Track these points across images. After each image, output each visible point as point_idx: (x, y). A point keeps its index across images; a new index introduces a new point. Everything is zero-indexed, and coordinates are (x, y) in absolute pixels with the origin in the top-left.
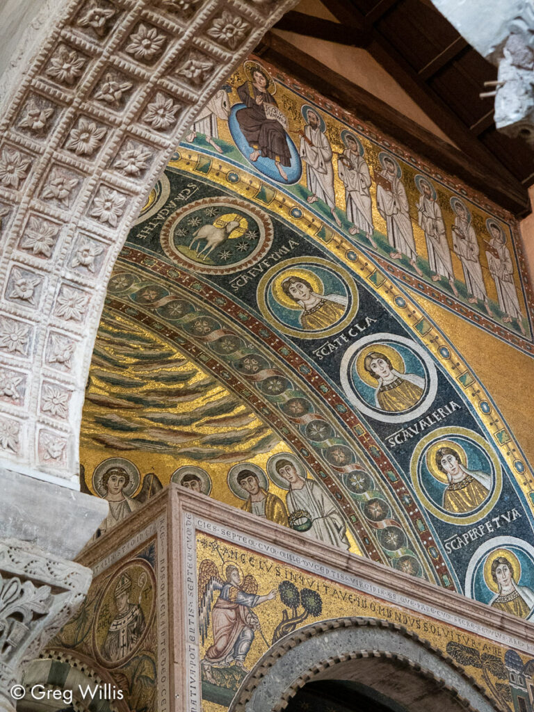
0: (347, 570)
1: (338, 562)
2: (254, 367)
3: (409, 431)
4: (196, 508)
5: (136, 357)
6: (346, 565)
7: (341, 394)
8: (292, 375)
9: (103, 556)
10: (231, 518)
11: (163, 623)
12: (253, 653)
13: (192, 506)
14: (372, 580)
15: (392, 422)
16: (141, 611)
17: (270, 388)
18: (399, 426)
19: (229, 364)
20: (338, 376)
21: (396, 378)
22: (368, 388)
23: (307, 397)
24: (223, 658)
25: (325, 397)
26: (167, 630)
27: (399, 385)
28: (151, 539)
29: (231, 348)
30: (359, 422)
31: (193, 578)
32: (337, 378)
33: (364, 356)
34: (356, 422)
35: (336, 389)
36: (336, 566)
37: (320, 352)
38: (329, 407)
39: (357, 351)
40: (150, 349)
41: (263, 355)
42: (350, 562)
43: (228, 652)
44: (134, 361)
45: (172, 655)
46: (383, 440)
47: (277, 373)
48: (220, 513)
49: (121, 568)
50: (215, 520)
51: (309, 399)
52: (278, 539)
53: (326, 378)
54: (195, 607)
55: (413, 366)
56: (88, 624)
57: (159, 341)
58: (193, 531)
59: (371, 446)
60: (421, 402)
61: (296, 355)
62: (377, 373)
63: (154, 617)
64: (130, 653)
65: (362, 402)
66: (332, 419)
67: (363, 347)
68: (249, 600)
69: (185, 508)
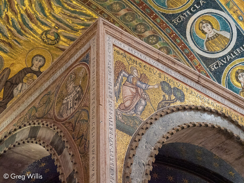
0: (198, 82)
1: (193, 77)
2: (142, 30)
3: (221, 62)
4: (113, 33)
5: (82, 25)
6: (198, 79)
7: (186, 43)
8: (161, 34)
9: (60, 68)
10: (133, 42)
11: (94, 89)
12: (146, 113)
13: (111, 32)
14: (212, 90)
15: (213, 57)
16: (81, 88)
17: (150, 41)
18: (216, 59)
19: (130, 28)
20: (185, 33)
21: (215, 33)
22: (201, 39)
23: (169, 46)
24: (129, 111)
25: (178, 45)
26: (96, 92)
27: (217, 37)
28: (87, 51)
29: (131, 19)
30: (195, 58)
31: (111, 67)
32: (185, 35)
33: (199, 22)
34: (194, 58)
35: (184, 40)
36: (192, 80)
37: (176, 21)
38: (180, 51)
39: (195, 19)
40: (90, 20)
41: (147, 23)
42: (200, 79)
43: (131, 109)
44: (82, 27)
45: (98, 101)
46: (208, 67)
47: (154, 33)
48: (127, 38)
49: (70, 71)
50: (124, 42)
51: (170, 47)
52: (160, 59)
53: (179, 35)
54: (112, 81)
55: (224, 26)
56: (51, 104)
57: (94, 15)
58: (112, 45)
59: (201, 71)
60: (228, 46)
61: (164, 23)
62: (205, 31)
63: (88, 88)
64: (74, 110)
65: (197, 47)
66: (182, 57)
67: (199, 17)
68: (144, 86)
69: (107, 32)
